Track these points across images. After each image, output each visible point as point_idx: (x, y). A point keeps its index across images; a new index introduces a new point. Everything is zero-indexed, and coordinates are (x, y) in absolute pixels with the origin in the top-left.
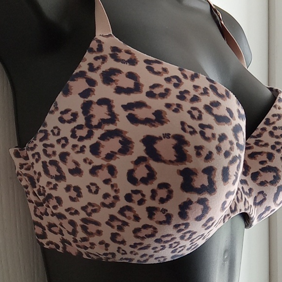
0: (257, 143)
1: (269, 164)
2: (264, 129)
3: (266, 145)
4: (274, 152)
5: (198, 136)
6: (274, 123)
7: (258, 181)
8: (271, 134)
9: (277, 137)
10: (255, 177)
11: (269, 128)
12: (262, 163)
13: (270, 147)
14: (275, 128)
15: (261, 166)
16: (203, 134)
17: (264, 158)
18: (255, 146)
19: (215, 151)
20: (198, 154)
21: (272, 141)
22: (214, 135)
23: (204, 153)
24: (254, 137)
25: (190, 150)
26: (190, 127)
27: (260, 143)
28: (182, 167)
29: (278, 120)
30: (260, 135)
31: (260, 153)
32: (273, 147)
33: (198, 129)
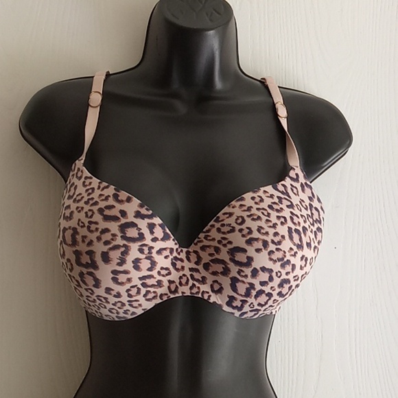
0: (206, 238)
1: (217, 256)
2: (213, 226)
3: (214, 239)
4: (220, 246)
5: (85, 229)
6: (223, 220)
7: (210, 271)
8: (219, 230)
9: (224, 233)
10: (206, 267)
11: (218, 225)
12: (211, 255)
13: (216, 241)
14: (223, 225)
15: (211, 258)
16: (89, 228)
17: (212, 251)
18: (204, 240)
19: (95, 240)
20: (83, 241)
21: (218, 236)
22: (97, 229)
23: (87, 241)
24: (204, 232)
25: (79, 238)
26: (82, 223)
27: (209, 238)
28: (74, 249)
29: (228, 218)
30: (208, 231)
31: (209, 246)
32: (219, 242)
33: (87, 224)
